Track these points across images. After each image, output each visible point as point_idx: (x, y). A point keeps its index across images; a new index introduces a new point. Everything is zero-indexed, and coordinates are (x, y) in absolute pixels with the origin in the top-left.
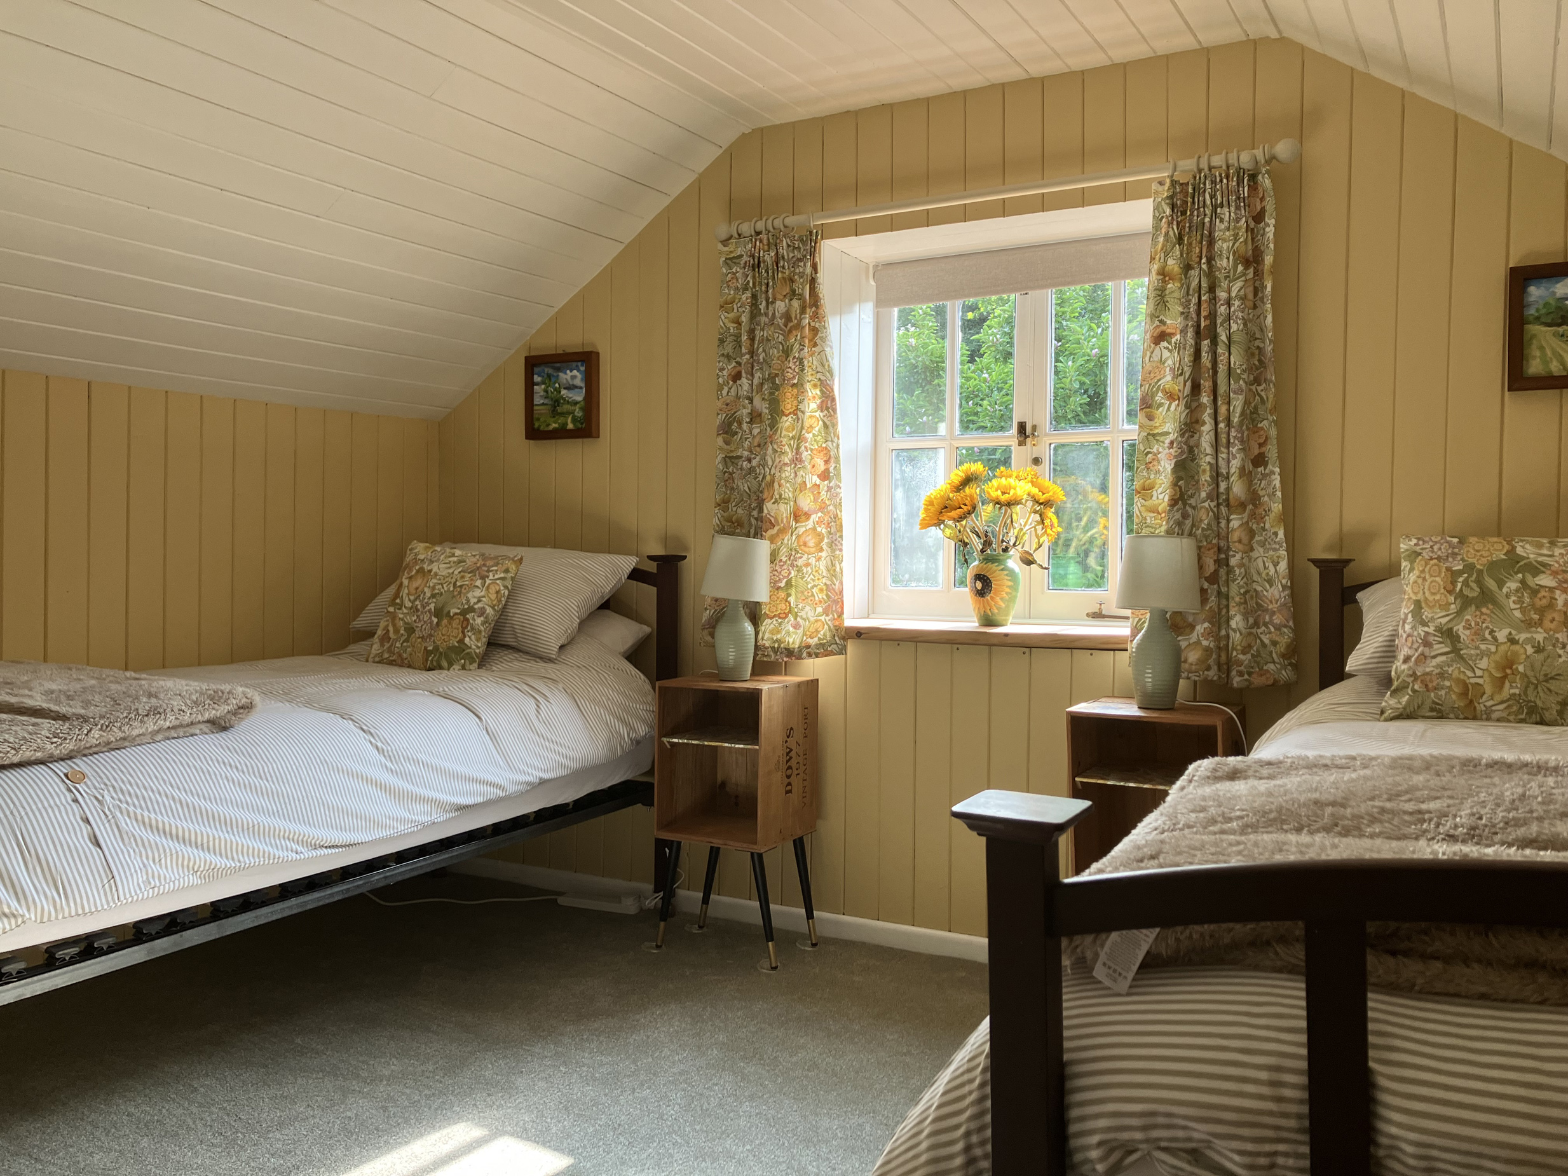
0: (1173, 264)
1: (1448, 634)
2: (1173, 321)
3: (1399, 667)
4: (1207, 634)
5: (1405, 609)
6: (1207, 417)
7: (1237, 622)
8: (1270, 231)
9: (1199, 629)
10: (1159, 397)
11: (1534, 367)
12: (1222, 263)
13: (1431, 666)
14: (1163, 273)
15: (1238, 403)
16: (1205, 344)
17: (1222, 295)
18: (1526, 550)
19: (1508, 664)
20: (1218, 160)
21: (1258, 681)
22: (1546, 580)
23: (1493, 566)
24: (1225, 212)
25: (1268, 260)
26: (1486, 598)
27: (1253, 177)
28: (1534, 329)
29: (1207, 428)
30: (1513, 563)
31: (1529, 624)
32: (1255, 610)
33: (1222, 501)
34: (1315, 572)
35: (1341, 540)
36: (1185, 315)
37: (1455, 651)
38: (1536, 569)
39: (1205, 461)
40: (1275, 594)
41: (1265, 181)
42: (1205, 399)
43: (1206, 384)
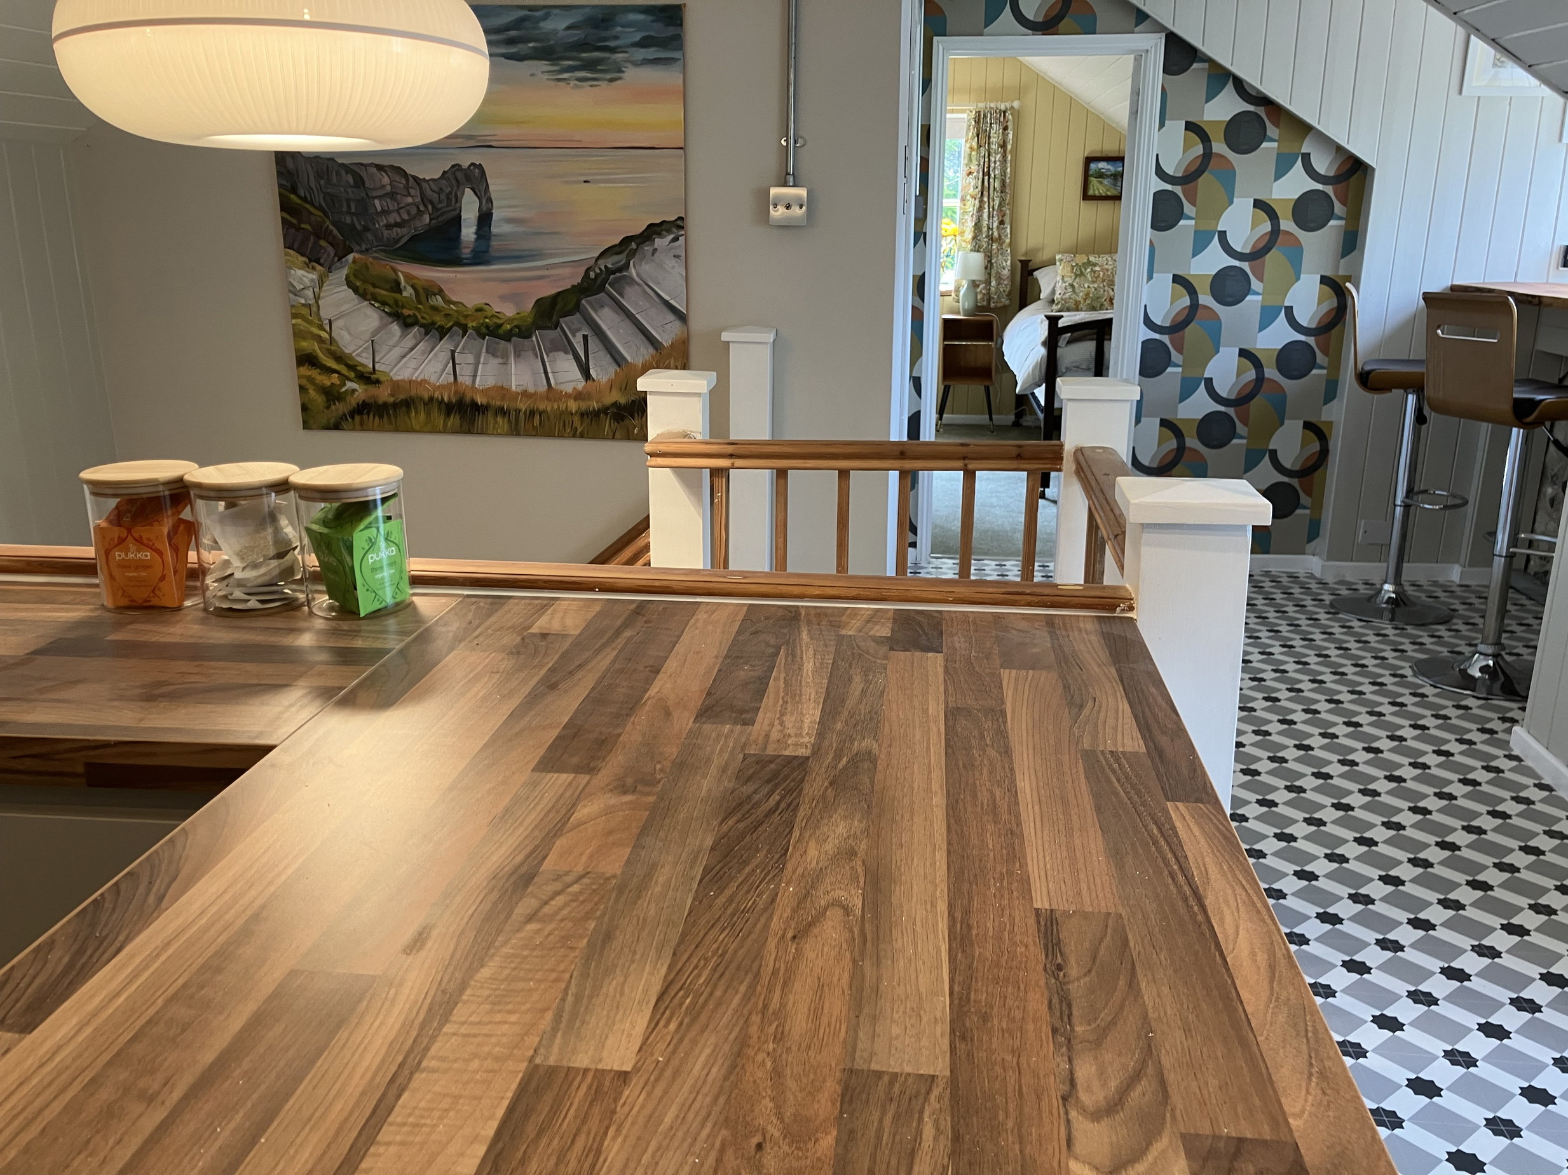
0: (974, 144)
1: (1072, 286)
2: (974, 168)
3: (1057, 296)
4: (985, 288)
5: (1059, 278)
6: (986, 206)
7: (993, 283)
8: (1010, 136)
9: (981, 286)
10: (968, 197)
11: (1091, 192)
12: (993, 146)
13: (1067, 296)
14: (971, 148)
15: (997, 202)
16: (986, 178)
17: (992, 159)
18: (1092, 259)
19: (1087, 294)
20: (993, 105)
21: (999, 305)
22: (1097, 268)
23: (1084, 264)
24: (994, 126)
25: (1009, 147)
26: (1082, 274)
27: (1005, 112)
28: (1092, 179)
29: (986, 210)
30: (1089, 263)
31: (1094, 282)
32: (999, 278)
33: (991, 238)
34: (1019, 264)
35: (1026, 254)
36: (979, 165)
37: (1074, 291)
38: (1095, 265)
39: (985, 223)
40: (1006, 272)
41: (1009, 116)
42: (986, 199)
43: (986, 193)
